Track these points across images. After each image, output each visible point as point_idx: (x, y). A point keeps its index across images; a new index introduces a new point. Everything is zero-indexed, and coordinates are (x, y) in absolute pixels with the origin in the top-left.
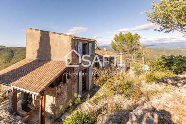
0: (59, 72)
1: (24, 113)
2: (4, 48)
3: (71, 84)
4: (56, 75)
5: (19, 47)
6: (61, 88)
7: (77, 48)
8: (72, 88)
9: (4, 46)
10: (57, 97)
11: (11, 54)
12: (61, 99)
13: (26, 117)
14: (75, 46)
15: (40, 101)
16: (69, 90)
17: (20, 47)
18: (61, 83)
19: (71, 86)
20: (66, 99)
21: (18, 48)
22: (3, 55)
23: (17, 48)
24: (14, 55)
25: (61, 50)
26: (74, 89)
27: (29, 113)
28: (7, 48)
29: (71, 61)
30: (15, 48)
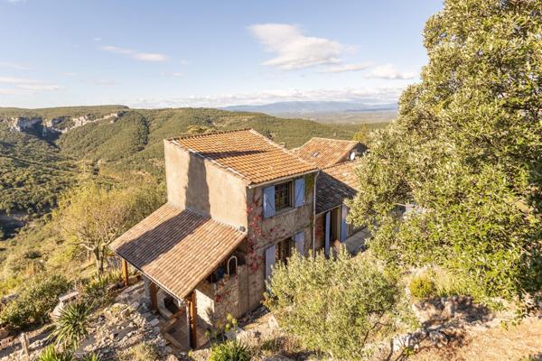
0: (220, 258)
1: (169, 315)
2: (125, 112)
3: (249, 275)
4: (213, 265)
5: (160, 110)
6: (223, 285)
7: (260, 202)
8: (251, 282)
9: (126, 105)
10: (217, 301)
11: (143, 126)
12: (225, 303)
13: (172, 322)
14: (256, 198)
15: (187, 308)
16: (242, 286)
17: (163, 110)
18: (225, 275)
19: (248, 279)
20: (236, 303)
21: (157, 113)
22: (126, 130)
23: (155, 111)
24: (151, 129)
25: (227, 203)
26: (254, 283)
27: (176, 315)
28: (133, 111)
29: (247, 230)
30: (151, 111)
